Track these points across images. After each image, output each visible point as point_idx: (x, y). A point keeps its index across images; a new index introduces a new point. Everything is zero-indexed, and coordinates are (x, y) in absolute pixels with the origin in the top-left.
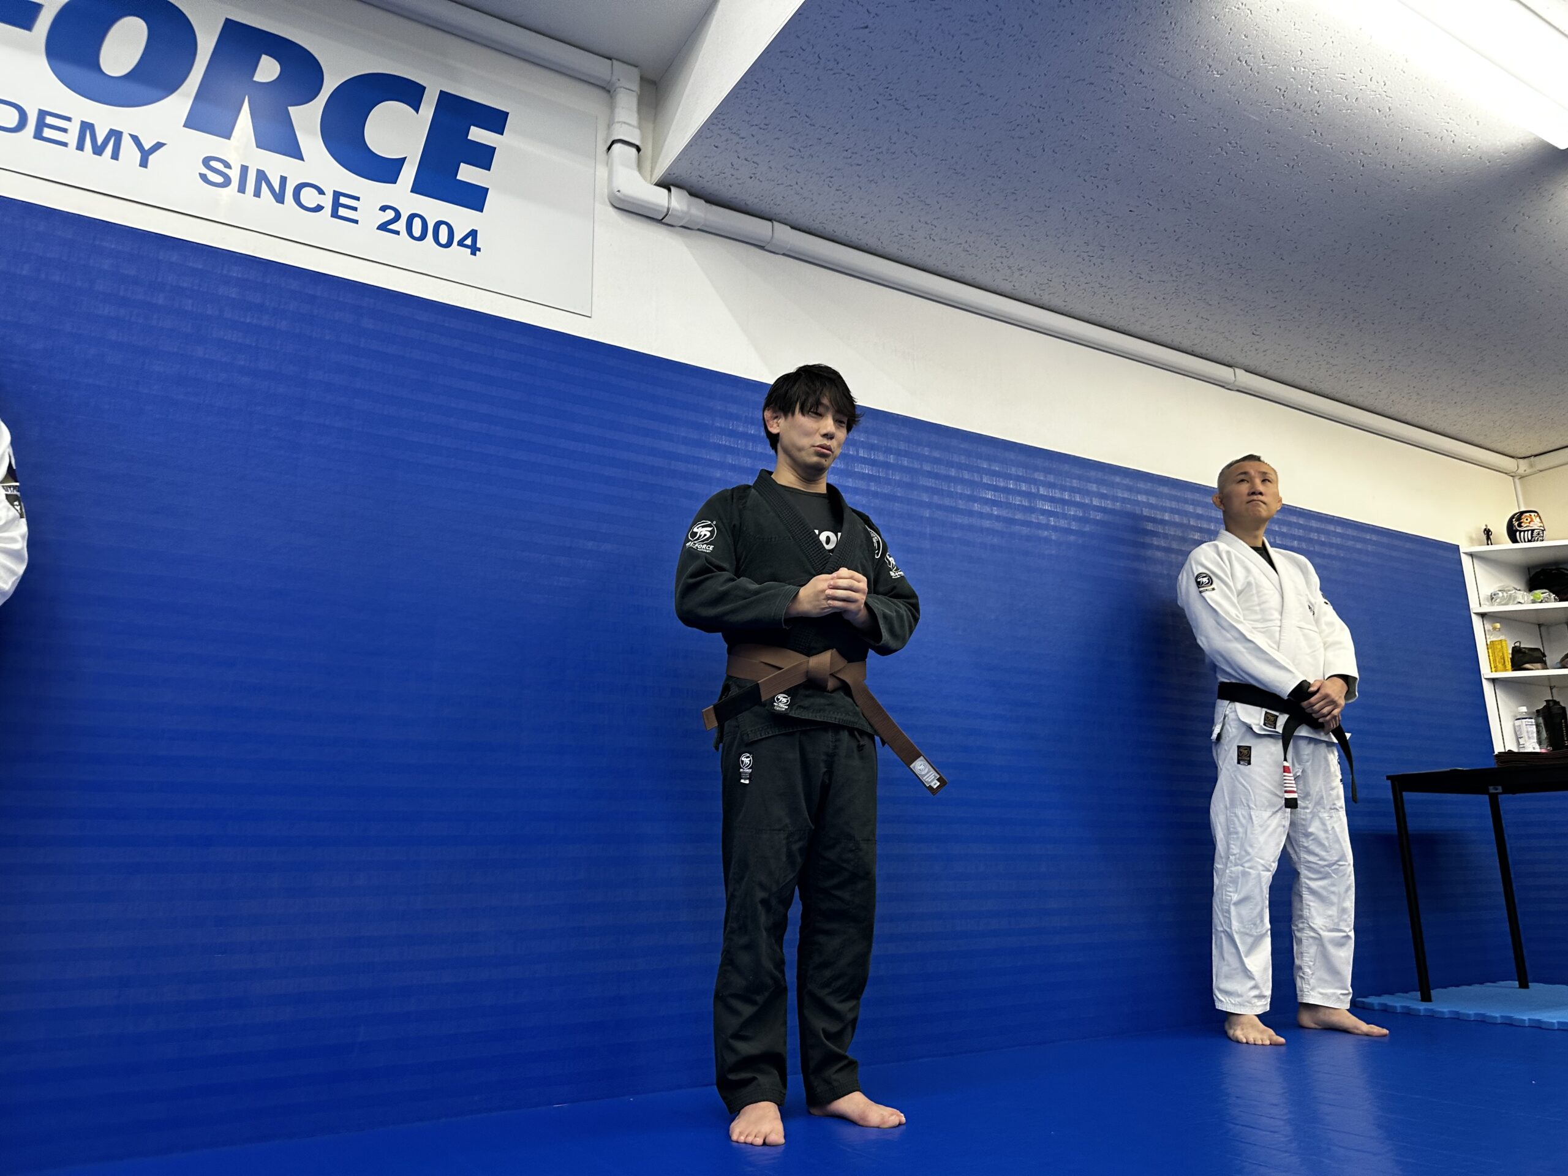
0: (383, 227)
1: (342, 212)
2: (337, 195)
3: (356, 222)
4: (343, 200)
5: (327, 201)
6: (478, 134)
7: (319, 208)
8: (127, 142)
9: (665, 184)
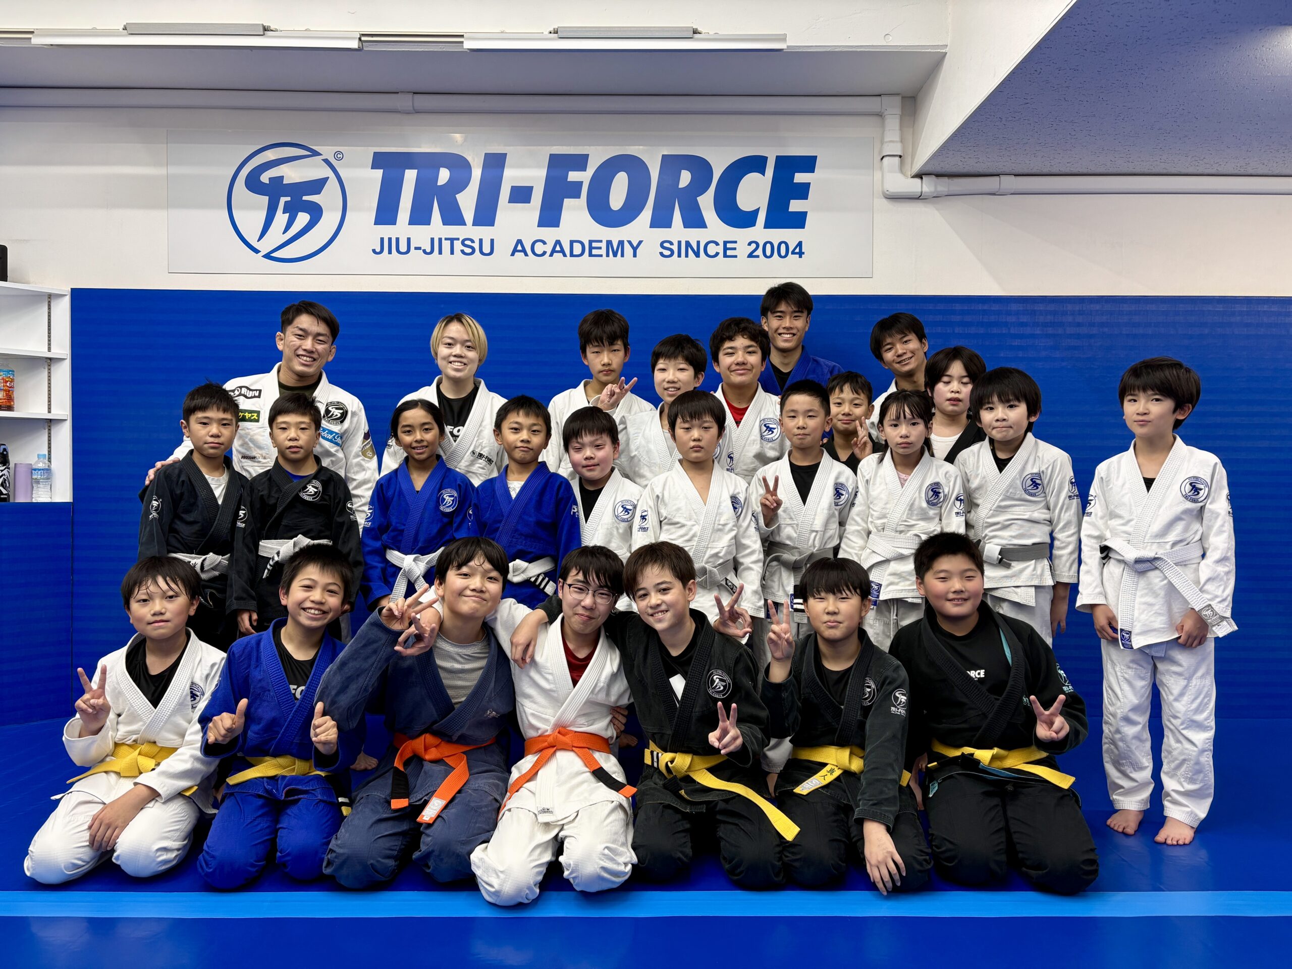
0: (751, 255)
1: (729, 253)
2: (725, 243)
3: (736, 256)
4: (729, 245)
5: (720, 249)
6: (800, 178)
7: (717, 254)
8: (626, 245)
9: (919, 176)
